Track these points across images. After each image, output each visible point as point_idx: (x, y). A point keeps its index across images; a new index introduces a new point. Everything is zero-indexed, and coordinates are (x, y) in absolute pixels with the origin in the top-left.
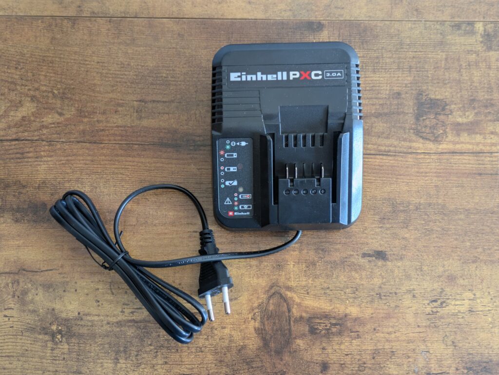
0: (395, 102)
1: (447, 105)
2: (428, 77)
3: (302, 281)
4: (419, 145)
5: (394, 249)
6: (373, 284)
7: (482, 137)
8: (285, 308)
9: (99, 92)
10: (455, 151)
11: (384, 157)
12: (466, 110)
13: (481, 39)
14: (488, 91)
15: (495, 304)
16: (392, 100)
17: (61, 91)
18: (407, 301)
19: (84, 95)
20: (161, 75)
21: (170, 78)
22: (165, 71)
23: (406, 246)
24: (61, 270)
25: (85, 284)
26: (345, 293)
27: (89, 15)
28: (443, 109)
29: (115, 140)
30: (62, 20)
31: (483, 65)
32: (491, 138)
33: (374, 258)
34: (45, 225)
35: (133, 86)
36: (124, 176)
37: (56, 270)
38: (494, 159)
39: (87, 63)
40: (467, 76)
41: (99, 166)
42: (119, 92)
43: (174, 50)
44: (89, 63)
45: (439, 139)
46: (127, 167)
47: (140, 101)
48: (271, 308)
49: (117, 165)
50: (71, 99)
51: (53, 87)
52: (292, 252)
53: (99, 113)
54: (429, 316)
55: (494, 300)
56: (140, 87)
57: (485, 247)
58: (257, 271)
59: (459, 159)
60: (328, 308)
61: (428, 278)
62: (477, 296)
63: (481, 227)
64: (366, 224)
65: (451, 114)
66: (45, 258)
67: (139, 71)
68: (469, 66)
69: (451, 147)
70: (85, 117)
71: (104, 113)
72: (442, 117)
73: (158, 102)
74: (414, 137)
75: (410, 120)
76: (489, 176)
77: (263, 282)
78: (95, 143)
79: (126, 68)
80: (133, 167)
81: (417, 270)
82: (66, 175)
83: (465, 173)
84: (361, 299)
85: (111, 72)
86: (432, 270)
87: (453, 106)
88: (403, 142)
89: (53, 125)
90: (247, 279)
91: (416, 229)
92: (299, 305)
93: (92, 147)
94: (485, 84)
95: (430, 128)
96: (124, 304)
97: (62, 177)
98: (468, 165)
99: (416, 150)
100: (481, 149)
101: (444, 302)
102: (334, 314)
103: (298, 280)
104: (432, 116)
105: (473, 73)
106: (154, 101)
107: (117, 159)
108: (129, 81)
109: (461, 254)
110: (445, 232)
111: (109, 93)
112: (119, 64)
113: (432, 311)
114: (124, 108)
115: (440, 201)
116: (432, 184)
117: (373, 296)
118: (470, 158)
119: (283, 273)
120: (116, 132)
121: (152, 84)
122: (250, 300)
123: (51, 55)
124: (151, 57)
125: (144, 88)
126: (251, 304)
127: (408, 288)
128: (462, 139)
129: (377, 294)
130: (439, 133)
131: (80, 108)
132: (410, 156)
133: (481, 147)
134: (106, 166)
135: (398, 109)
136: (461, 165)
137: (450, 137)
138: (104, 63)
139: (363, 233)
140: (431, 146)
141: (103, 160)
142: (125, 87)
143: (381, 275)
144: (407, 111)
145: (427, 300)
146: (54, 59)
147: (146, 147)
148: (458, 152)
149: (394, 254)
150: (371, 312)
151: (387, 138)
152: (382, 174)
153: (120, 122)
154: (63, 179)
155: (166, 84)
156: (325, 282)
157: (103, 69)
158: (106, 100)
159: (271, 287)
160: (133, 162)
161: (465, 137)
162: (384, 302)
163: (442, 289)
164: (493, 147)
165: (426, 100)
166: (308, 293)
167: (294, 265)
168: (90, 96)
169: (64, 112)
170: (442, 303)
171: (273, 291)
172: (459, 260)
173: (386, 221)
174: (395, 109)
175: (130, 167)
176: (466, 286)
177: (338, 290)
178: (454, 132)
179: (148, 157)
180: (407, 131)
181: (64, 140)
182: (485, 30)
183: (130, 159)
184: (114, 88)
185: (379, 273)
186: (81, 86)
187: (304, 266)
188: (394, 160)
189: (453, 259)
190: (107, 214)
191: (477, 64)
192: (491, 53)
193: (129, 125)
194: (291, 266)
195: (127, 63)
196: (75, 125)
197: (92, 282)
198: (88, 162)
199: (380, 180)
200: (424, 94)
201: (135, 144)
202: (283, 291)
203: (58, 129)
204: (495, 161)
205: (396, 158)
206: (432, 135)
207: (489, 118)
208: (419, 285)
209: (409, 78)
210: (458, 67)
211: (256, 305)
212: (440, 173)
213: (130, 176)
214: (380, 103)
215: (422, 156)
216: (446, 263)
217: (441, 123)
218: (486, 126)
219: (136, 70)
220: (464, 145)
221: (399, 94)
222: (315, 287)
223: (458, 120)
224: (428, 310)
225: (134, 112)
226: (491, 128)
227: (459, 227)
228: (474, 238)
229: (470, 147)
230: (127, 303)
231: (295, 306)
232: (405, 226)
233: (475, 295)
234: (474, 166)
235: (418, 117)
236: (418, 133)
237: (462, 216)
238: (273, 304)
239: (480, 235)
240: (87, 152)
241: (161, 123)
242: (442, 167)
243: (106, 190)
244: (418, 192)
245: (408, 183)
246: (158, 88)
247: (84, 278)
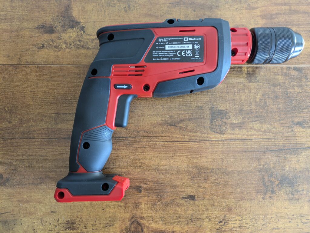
0: (199, 112)
1: (227, 113)
2: (217, 97)
3: (149, 214)
4: (212, 136)
5: (199, 194)
6: (188, 214)
7: (246, 131)
8: (140, 229)
9: (32, 109)
10: (232, 139)
11: (194, 143)
12: (238, 116)
13: (246, 76)
14: (249, 105)
15: (253, 222)
16: (197, 111)
17: (10, 108)
18: (206, 223)
19: (23, 110)
20: (68, 98)
21: (73, 100)
22: (70, 96)
23: (205, 192)
24: (12, 213)
25: (27, 220)
26: (173, 219)
27: (25, 64)
28: (225, 116)
29: (42, 137)
30: (9, 66)
31: (247, 91)
32: (251, 131)
33: (188, 199)
34: (2, 187)
35: (52, 105)
36: (48, 157)
37: (9, 212)
38: (253, 143)
39: (24, 91)
40: (238, 97)
41: (33, 152)
42: (43, 109)
43: (75, 83)
44: (26, 92)
45: (223, 132)
46: (49, 152)
47: (56, 113)
48: (132, 229)
49: (43, 151)
50: (16, 113)
51: (5, 106)
52: (144, 198)
53: (32, 121)
54: (218, 231)
55: (252, 220)
56: (55, 105)
57: (248, 192)
58: (124, 209)
59: (234, 143)
60: (164, 228)
61: (217, 209)
62: (243, 218)
63: (246, 181)
64: (184, 181)
65: (229, 118)
66: (3, 206)
67: (55, 96)
68: (239, 91)
69: (229, 136)
70: (24, 123)
71: (35, 121)
72: (225, 120)
73: (66, 114)
74: (210, 132)
75: (208, 121)
76: (250, 152)
77: (128, 215)
78: (30, 139)
79: (47, 94)
80: (53, 152)
81: (211, 205)
82: (14, 158)
83: (237, 151)
84: (182, 223)
85: (39, 97)
86: (220, 205)
87: (231, 114)
88: (204, 134)
89: (5, 129)
90: (119, 214)
91: (211, 183)
92: (147, 227)
93: (29, 141)
94: (247, 101)
95: (218, 126)
96: (49, 231)
97: (12, 159)
98: (239, 147)
99: (211, 139)
100: (246, 138)
101: (226, 222)
102: (167, 231)
103: (147, 213)
104: (219, 120)
105: (241, 95)
106: (64, 113)
107: (43, 147)
108: (49, 102)
109: (235, 196)
110: (226, 184)
111: (38, 109)
112: (43, 92)
113: (220, 228)
114: (47, 118)
115: (224, 167)
116: (219, 158)
117: (188, 220)
118: (240, 142)
119: (139, 209)
120: (42, 132)
121: (63, 103)
122: (120, 226)
123: (3, 88)
124: (62, 88)
125: (58, 106)
126: (121, 228)
127: (207, 215)
128: (236, 132)
129: (190, 219)
130: (223, 129)
131: (21, 118)
132: (208, 142)
133: (246, 136)
134: (37, 152)
135: (201, 116)
136: (235, 147)
137: (229, 131)
138: (34, 91)
139: (182, 185)
140: (219, 136)
141: (35, 149)
142: (47, 106)
143: (192, 209)
144: (206, 117)
145: (217, 221)
146: (5, 90)
147: (60, 140)
148: (233, 139)
149: (199, 197)
150: (187, 230)
151: (195, 132)
152: (192, 152)
153: (45, 126)
154: (12, 160)
155: (71, 104)
156: (162, 214)
157: (34, 95)
158: (36, 113)
159: (132, 218)
160: (53, 149)
161: (237, 131)
162: (194, 223)
163: (225, 215)
164: (252, 136)
165: (216, 110)
166: (152, 221)
167: (145, 205)
168: (27, 111)
169: (12, 121)
170: (225, 223)
171: (133, 220)
172: (234, 199)
173: (195, 179)
174: (199, 116)
175: (51, 152)
176: (237, 213)
177: (169, 218)
178: (231, 128)
179: (61, 146)
180: (206, 128)
181: (12, 137)
182: (248, 71)
183: (51, 147)
184: (41, 106)
185: (191, 208)
186: (22, 105)
187: (150, 205)
188: (199, 144)
189: (231, 199)
190: (38, 179)
191: (243, 90)
192: (251, 84)
193: (50, 128)
194: (143, 206)
195: (47, 92)
196: (18, 128)
197: (31, 219)
198: (26, 150)
199: (192, 156)
200: (215, 107)
201: (54, 139)
202: (139, 220)
203: (8, 131)
204: (253, 144)
205: (200, 143)
206: (219, 130)
207: (250, 120)
208: (213, 214)
209: (207, 98)
210: (233, 92)
211: (124, 228)
212: (224, 151)
213: (51, 157)
214: (191, 113)
215: (214, 142)
216: (227, 201)
217: (224, 123)
218: (249, 125)
219: (53, 96)
220: (236, 135)
221: (201, 107)
222: (157, 217)
223: (233, 121)
224: (218, 227)
225: (53, 120)
226: (251, 126)
227: (234, 181)
228: (242, 187)
229: (240, 136)
230: (51, 229)
231: (146, 228)
232: (205, 181)
233: (242, 218)
234: (242, 147)
235: (212, 120)
236: (212, 129)
237: (236, 175)
238: (133, 227)
239: (245, 185)
240: (26, 144)
241: (68, 126)
242: (225, 148)
243: (37, 166)
244: (212, 162)
245: (206, 157)
246: (66, 106)
247: (26, 217)
